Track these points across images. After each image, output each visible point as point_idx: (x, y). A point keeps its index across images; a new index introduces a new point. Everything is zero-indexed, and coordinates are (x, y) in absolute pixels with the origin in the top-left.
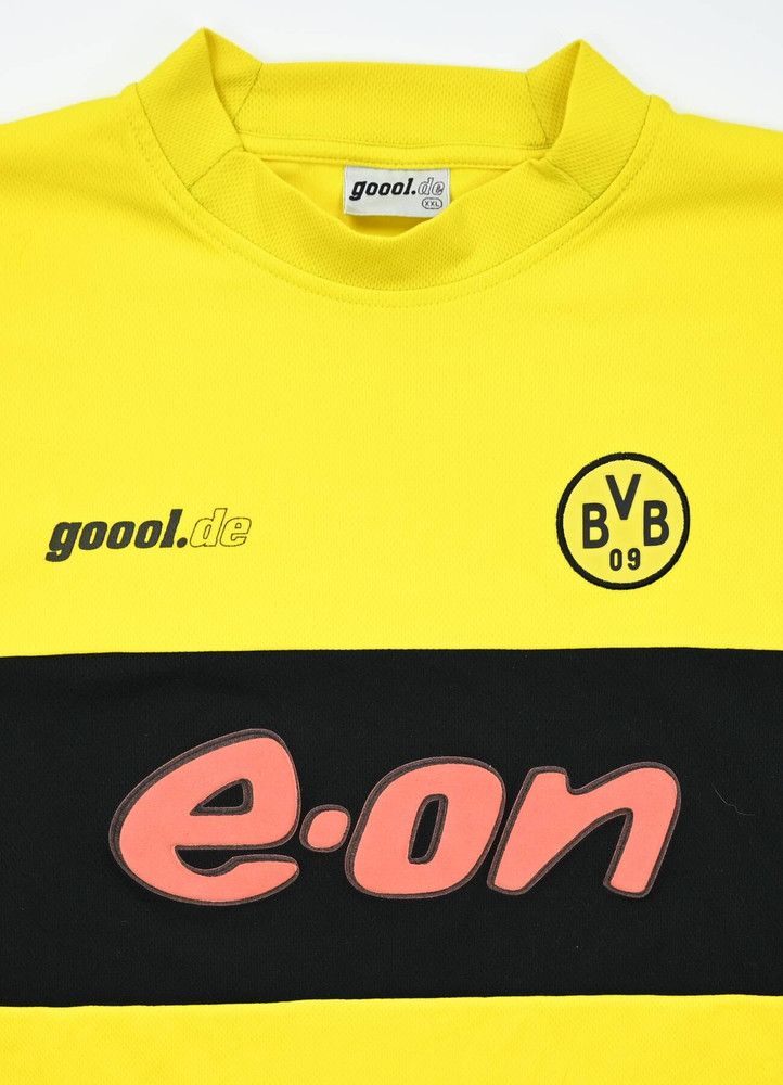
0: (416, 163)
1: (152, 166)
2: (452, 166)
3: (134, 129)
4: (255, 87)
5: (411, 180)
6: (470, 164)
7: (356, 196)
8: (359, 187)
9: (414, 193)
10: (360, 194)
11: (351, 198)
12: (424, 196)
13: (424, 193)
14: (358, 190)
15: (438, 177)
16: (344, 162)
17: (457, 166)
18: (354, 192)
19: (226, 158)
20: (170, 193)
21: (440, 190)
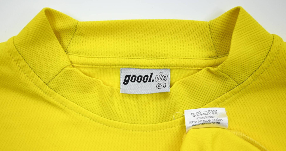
0: (154, 66)
1: (27, 76)
2: (171, 68)
3: (15, 60)
4: (76, 33)
5: (152, 74)
6: (180, 67)
7: (126, 82)
8: (127, 78)
9: (153, 81)
10: (128, 82)
11: (124, 83)
12: (158, 82)
13: (158, 80)
14: (127, 79)
15: (165, 72)
16: (120, 67)
17: (174, 68)
18: (125, 80)
19: (63, 71)
20: (38, 87)
21: (165, 78)
